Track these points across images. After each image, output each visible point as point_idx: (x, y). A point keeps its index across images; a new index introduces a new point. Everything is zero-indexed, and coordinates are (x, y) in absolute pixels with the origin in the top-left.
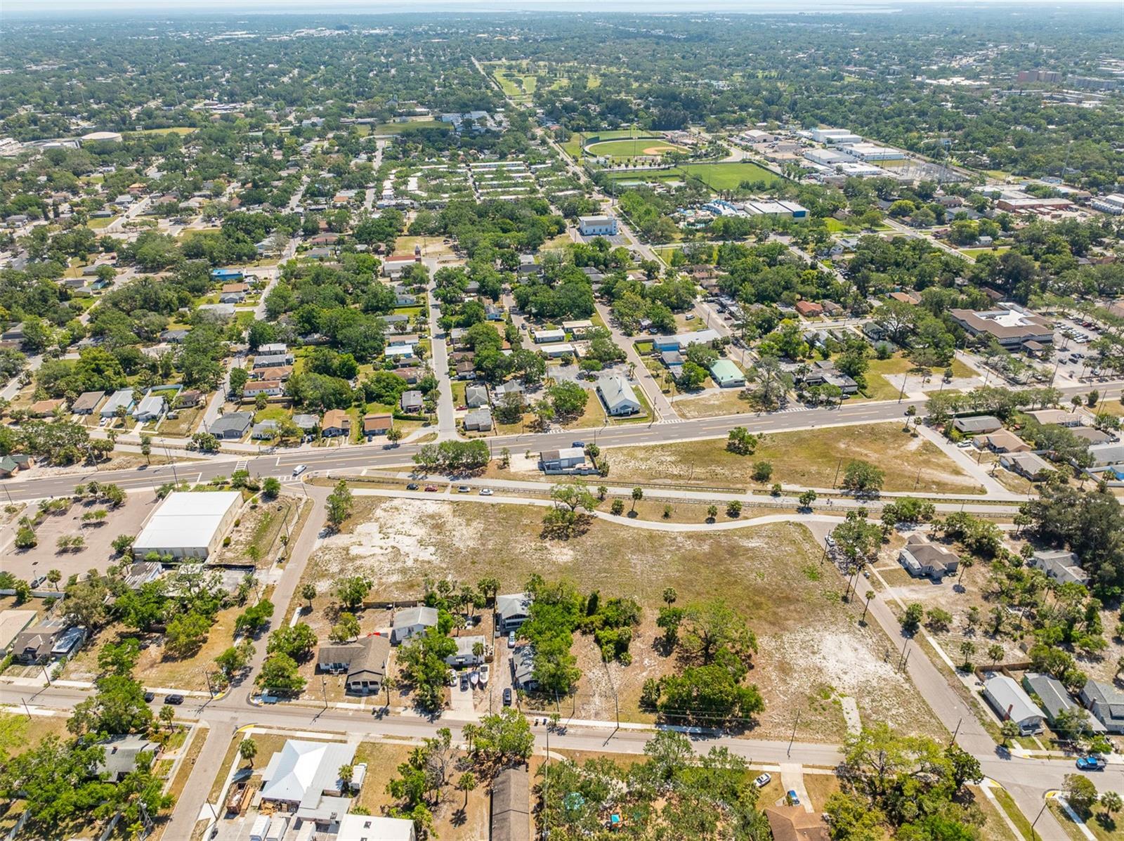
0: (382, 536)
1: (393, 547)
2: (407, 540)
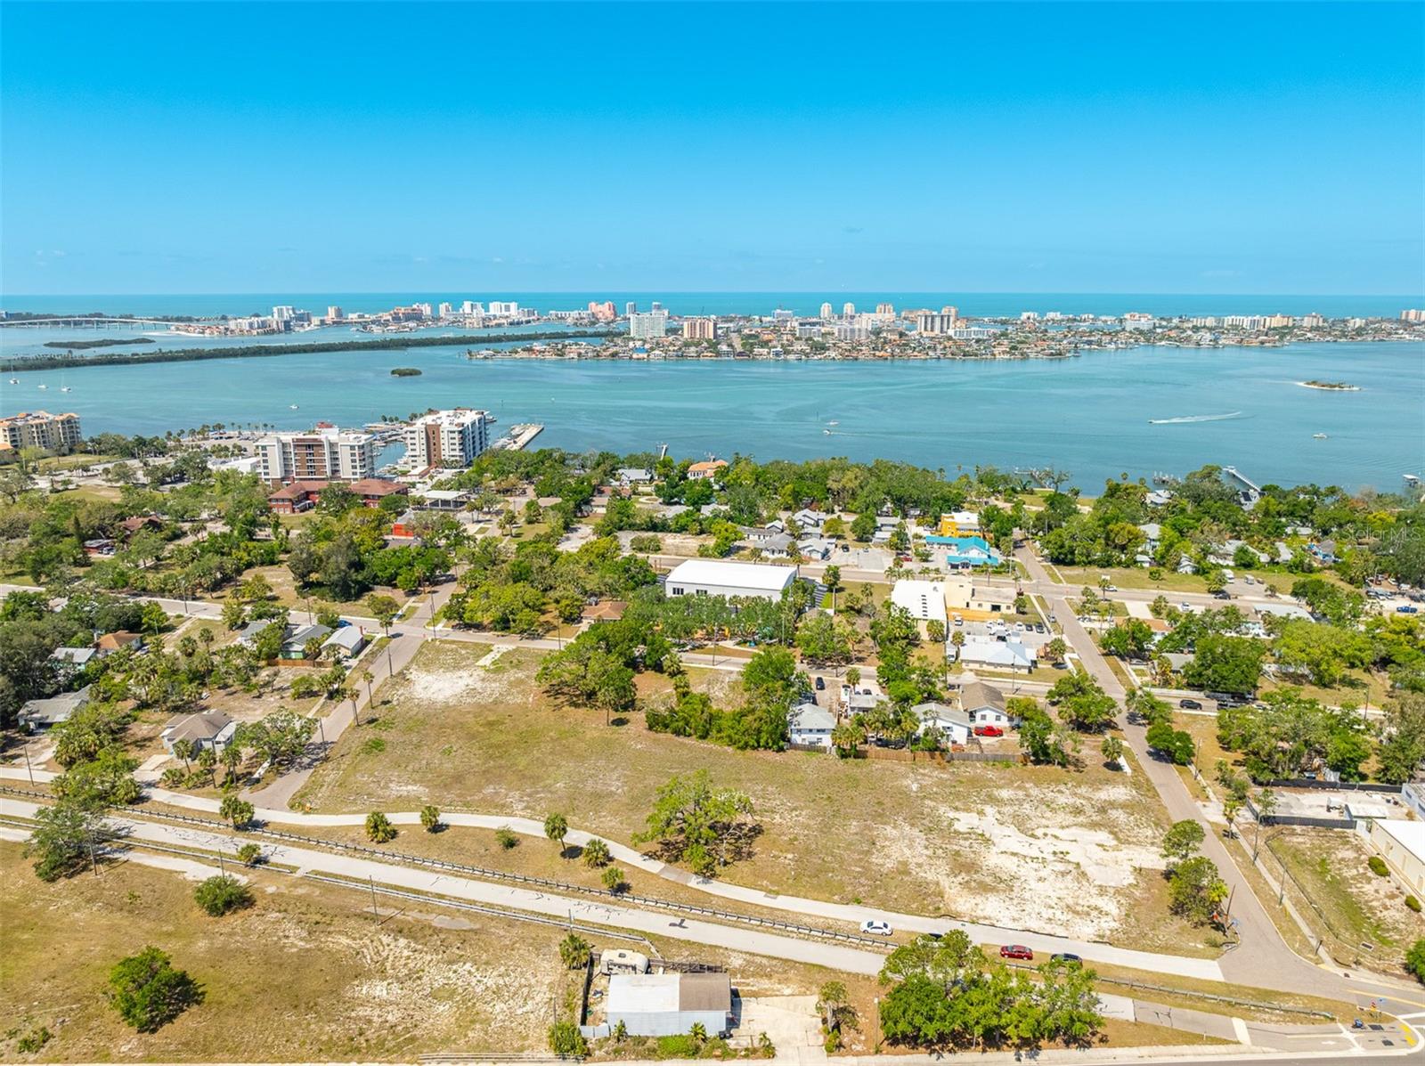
0: (1071, 858)
1: (1034, 836)
2: (1016, 847)
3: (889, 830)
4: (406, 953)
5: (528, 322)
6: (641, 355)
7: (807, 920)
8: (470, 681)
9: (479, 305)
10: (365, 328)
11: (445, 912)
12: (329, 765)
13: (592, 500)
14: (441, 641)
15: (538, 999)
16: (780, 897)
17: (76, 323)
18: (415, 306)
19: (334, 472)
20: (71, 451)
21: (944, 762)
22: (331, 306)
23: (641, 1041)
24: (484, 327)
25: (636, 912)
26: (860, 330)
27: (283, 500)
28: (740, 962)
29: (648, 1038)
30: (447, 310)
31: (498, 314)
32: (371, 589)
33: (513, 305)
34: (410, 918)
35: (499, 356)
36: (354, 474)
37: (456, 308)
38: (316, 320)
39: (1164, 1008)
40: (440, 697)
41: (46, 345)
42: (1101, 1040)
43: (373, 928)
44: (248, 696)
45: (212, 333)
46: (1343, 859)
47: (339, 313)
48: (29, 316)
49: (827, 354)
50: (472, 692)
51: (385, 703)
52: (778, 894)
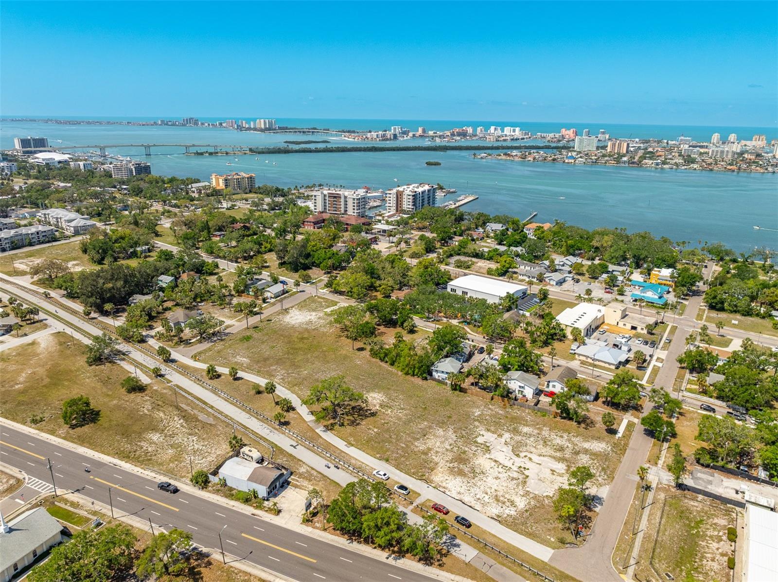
0: (526, 472)
1: (518, 455)
2: (501, 458)
3: (441, 432)
4: (178, 426)
5: (523, 139)
6: (570, 161)
7: (353, 461)
8: (313, 317)
9: (499, 128)
10: (432, 139)
11: (208, 414)
12: (222, 343)
13: (454, 238)
14: (319, 297)
15: (208, 459)
16: (352, 448)
17: (304, 132)
18: (464, 128)
19: (346, 211)
20: (250, 192)
21: (508, 405)
22: (420, 127)
23: (231, 489)
24: (496, 141)
25: (282, 436)
26: (728, 151)
27: (310, 222)
28: (304, 470)
29: (235, 489)
30: (481, 131)
31: (508, 134)
32: (311, 269)
33: (517, 129)
34: (192, 413)
35: (490, 157)
36: (354, 213)
37: (486, 130)
38: (411, 134)
39: (492, 561)
40: (293, 322)
41: (285, 142)
42: (440, 565)
43: (175, 413)
44: (219, 307)
45: (358, 139)
46: (715, 524)
47: (424, 131)
48: (287, 128)
49: (691, 166)
50: (310, 322)
51: (268, 320)
52: (352, 445)
